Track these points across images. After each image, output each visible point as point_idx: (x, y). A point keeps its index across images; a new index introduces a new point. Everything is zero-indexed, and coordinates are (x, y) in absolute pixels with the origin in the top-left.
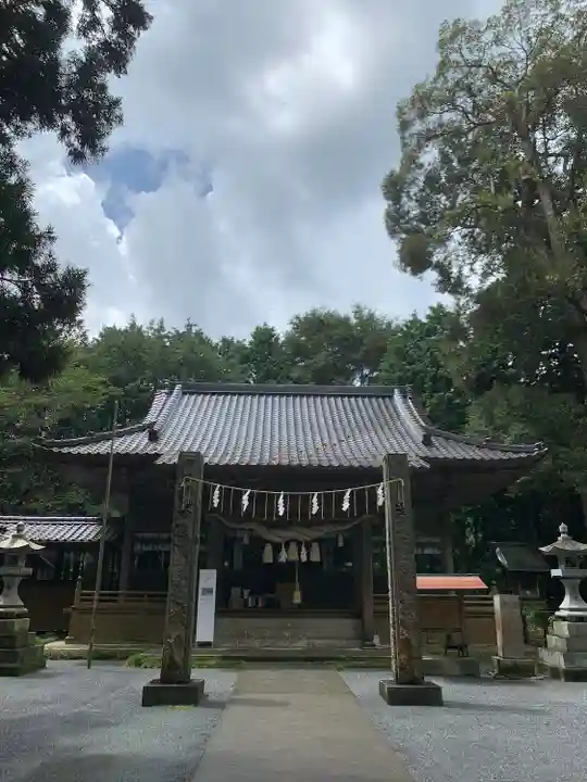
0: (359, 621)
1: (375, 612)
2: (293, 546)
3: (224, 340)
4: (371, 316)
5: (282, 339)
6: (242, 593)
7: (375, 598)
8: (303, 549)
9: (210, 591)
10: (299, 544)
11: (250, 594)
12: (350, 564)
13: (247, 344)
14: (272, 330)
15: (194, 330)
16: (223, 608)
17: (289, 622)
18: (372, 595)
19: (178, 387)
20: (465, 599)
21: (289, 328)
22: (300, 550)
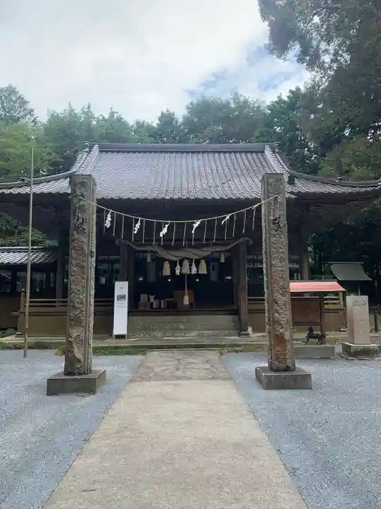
0: (236, 317)
1: (249, 310)
2: (186, 263)
3: (138, 123)
4: (246, 102)
5: (181, 120)
6: (149, 298)
7: (249, 300)
8: (194, 264)
9: (124, 297)
10: (190, 261)
11: (155, 299)
12: (229, 278)
13: (155, 125)
14: (173, 114)
15: (116, 115)
16: (134, 309)
17: (184, 318)
18: (247, 297)
19: (96, 147)
20: (326, 299)
21: (185, 112)
22: (191, 266)
